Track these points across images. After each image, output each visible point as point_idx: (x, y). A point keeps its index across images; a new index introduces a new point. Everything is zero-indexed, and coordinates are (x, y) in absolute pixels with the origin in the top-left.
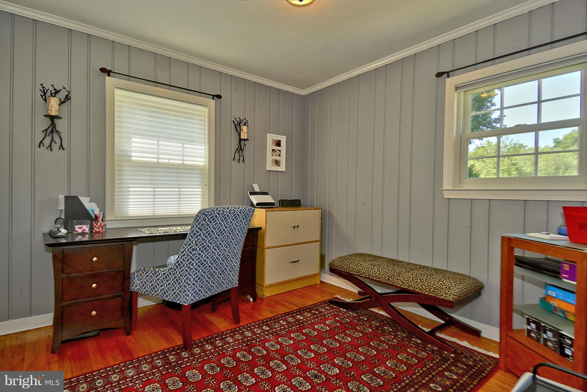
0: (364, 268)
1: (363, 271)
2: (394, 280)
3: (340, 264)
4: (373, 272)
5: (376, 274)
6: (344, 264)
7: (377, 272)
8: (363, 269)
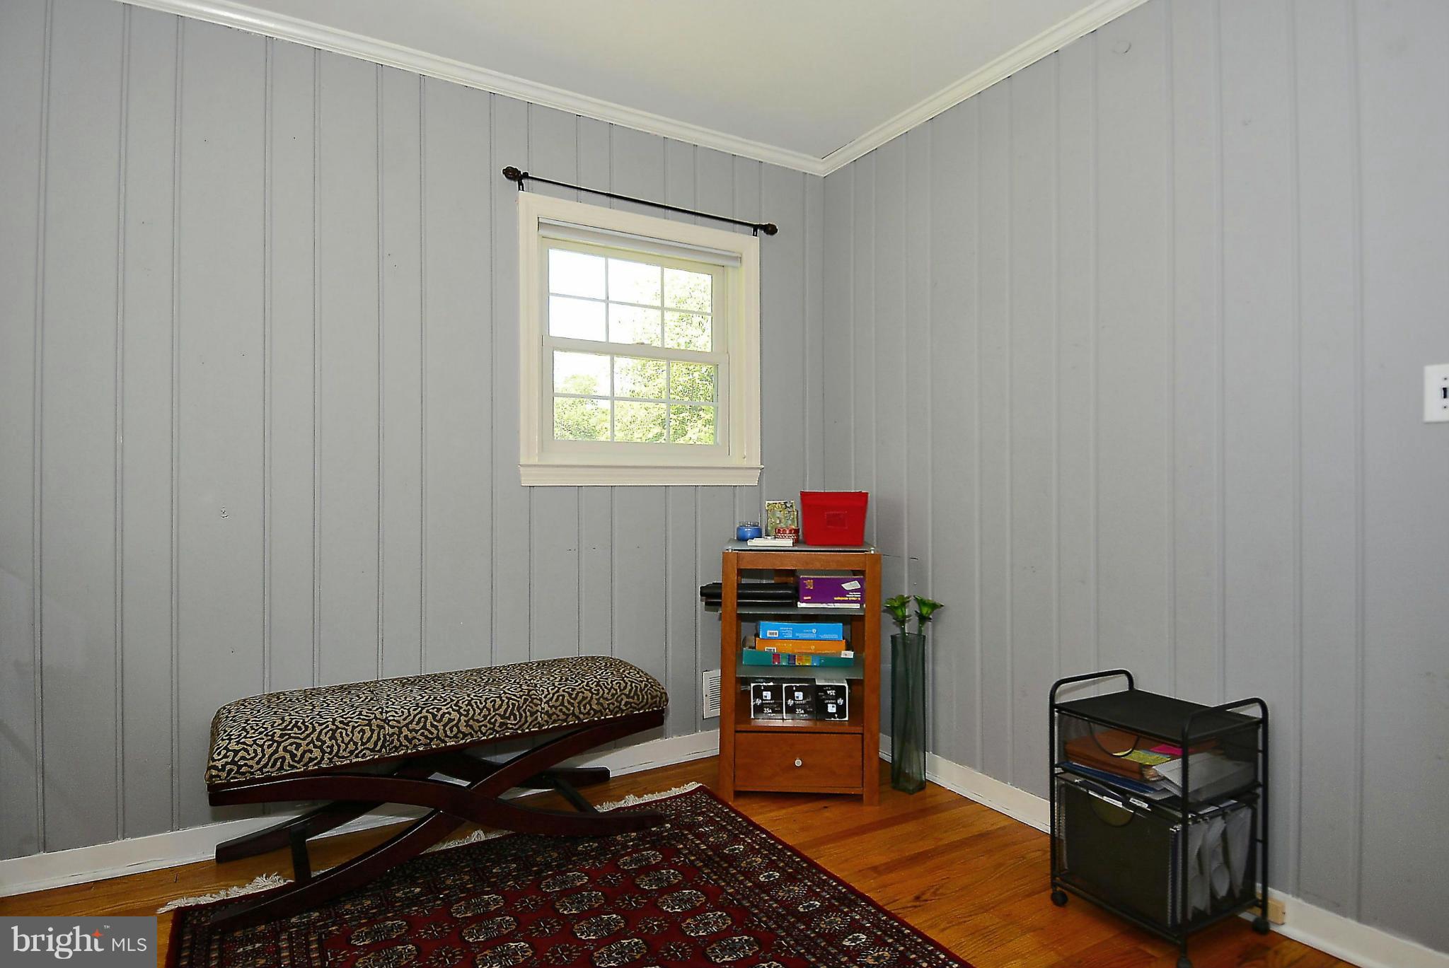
0: (406, 725)
1: (406, 737)
2: (523, 719)
3: (281, 752)
4: (445, 726)
5: (457, 725)
6: (304, 743)
7: (459, 720)
8: (404, 729)
